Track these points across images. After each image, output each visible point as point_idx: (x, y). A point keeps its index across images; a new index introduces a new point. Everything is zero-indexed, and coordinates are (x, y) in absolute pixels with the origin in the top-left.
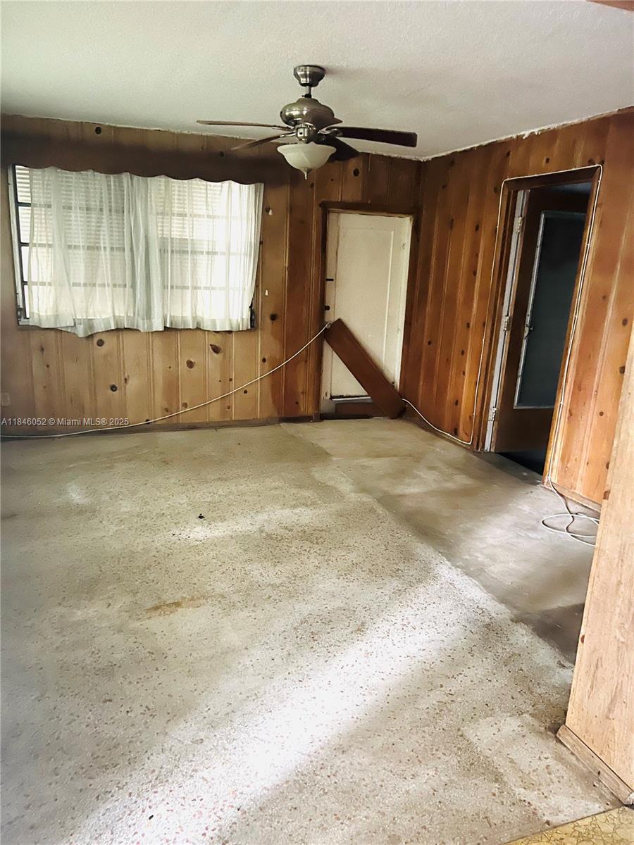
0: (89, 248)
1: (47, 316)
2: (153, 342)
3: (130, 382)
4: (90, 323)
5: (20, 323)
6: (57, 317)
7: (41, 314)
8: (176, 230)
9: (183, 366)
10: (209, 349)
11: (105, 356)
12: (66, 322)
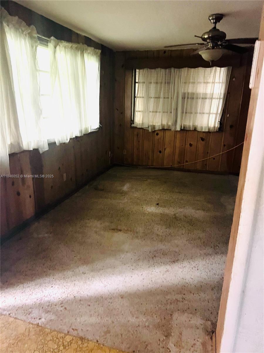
0: (156, 98)
1: (139, 123)
2: (176, 135)
3: (166, 150)
4: (154, 127)
5: (132, 126)
6: (143, 123)
7: (138, 122)
8: (190, 89)
9: (188, 146)
10: (199, 139)
11: (158, 139)
12: (145, 126)
